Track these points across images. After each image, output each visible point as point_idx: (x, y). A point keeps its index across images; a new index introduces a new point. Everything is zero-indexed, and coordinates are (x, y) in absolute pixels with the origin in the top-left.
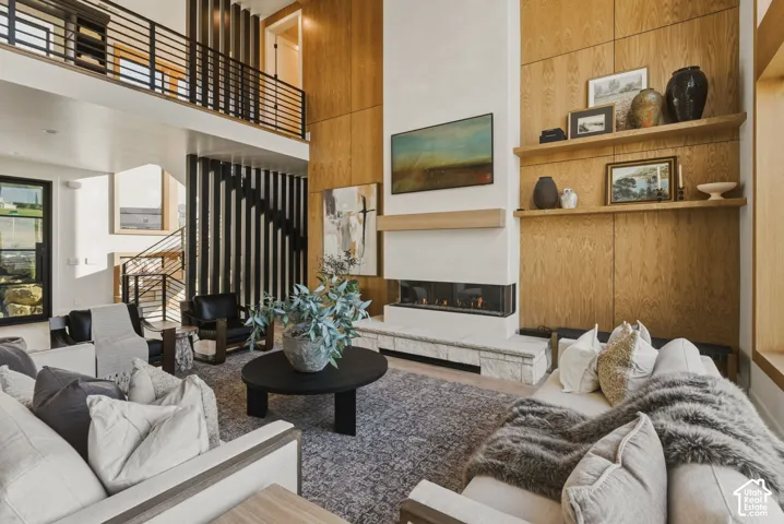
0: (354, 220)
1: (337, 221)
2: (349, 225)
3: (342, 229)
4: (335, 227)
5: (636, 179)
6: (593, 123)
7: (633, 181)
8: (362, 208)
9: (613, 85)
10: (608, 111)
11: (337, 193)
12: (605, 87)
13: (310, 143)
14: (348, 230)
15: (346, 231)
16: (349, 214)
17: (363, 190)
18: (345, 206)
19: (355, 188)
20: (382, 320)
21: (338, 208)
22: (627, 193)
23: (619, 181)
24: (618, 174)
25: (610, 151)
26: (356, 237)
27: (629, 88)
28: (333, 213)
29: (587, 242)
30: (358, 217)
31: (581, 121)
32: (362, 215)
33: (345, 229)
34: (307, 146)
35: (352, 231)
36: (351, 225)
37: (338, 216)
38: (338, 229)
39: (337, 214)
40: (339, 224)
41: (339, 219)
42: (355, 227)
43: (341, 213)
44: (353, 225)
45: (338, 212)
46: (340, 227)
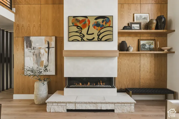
0: (42, 51)
1: (33, 51)
2: (40, 53)
3: (36, 55)
4: (32, 54)
5: (146, 44)
6: (136, 26)
7: (146, 45)
8: (47, 46)
9: (141, 16)
10: (140, 24)
11: (32, 38)
12: (139, 17)
13: (16, 14)
14: (39, 55)
15: (38, 56)
16: (40, 48)
17: (48, 39)
18: (37, 45)
19: (43, 38)
20: (63, 94)
21: (33, 45)
22: (144, 48)
23: (142, 44)
24: (142, 42)
25: (139, 35)
26: (44, 59)
27: (145, 18)
28: (30, 47)
29: (133, 62)
30: (45, 50)
31: (133, 25)
32: (47, 49)
33: (38, 55)
34: (14, 15)
35: (42, 56)
36: (41, 53)
37: (34, 49)
38: (34, 55)
39: (33, 48)
40: (34, 52)
41: (34, 50)
42: (43, 54)
43: (35, 48)
44: (42, 53)
45: (34, 47)
46: (35, 54)
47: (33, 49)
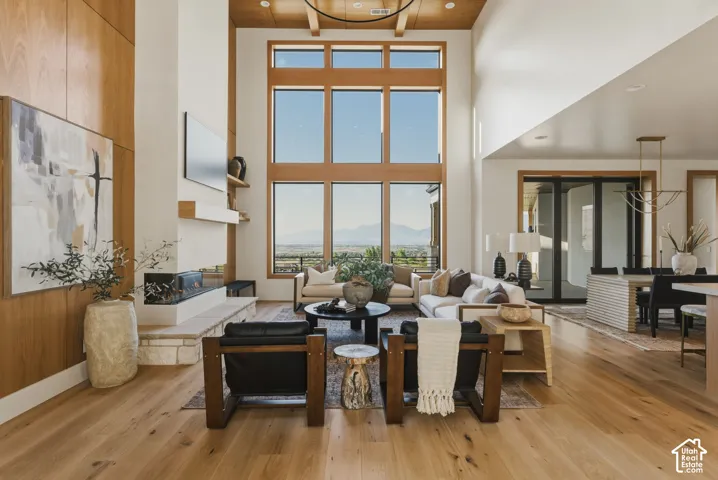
1: (47, 179)
2: (71, 195)
3: (59, 198)
14: (71, 203)
15: (64, 204)
16: (73, 174)
18: (63, 155)
21: (49, 155)
26: (84, 216)
28: (40, 160)
30: (88, 186)
32: (93, 181)
33: (65, 199)
35: (77, 204)
36: (76, 195)
37: (51, 172)
38: (50, 197)
39: (48, 167)
40: (53, 187)
41: (53, 177)
42: (83, 199)
43: (57, 167)
44: (79, 197)
45: (51, 164)
46: (55, 194)
47: (48, 171)
